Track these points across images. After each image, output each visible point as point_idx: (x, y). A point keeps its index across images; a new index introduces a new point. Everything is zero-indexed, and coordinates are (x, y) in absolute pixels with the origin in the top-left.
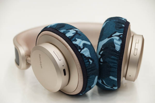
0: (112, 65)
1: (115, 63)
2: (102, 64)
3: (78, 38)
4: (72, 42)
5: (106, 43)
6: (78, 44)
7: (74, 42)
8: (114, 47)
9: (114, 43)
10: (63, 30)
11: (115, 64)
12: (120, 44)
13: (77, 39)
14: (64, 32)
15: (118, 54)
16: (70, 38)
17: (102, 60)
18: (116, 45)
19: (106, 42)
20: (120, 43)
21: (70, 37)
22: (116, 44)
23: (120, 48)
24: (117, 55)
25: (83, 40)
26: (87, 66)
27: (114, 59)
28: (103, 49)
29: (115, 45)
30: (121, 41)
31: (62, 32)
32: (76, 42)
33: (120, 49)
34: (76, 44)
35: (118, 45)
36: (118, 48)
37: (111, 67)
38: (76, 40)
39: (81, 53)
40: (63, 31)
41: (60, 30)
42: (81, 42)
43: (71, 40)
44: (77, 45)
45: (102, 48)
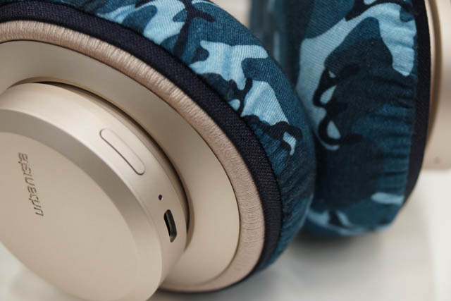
0: (385, 146)
1: (402, 135)
2: (335, 148)
3: (209, 40)
4: (186, 67)
5: (342, 45)
6: (218, 71)
7: (200, 67)
8: (388, 58)
9: (381, 40)
10: (120, 10)
11: (399, 141)
12: (410, 41)
13: (205, 44)
14: (128, 19)
15: (408, 93)
16: (171, 46)
17: (333, 131)
18: (395, 50)
19: (342, 38)
20: (408, 32)
21: (168, 40)
22: (391, 41)
23: (412, 59)
24: (405, 97)
25: (232, 43)
26: (279, 169)
27: (395, 118)
28: (332, 75)
29: (387, 49)
30: (412, 23)
31: (120, 20)
32: (209, 60)
33: (415, 62)
34: (212, 75)
35: (404, 44)
36: (404, 60)
37: (381, 156)
38: (203, 55)
39: (244, 114)
40: (122, 13)
41: (104, 13)
42: (228, 57)
43: (184, 58)
44: (219, 76)
45: (325, 75)
